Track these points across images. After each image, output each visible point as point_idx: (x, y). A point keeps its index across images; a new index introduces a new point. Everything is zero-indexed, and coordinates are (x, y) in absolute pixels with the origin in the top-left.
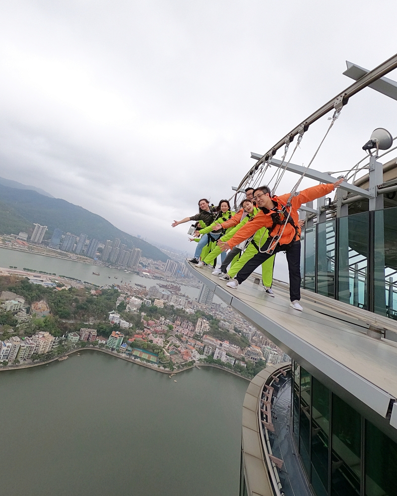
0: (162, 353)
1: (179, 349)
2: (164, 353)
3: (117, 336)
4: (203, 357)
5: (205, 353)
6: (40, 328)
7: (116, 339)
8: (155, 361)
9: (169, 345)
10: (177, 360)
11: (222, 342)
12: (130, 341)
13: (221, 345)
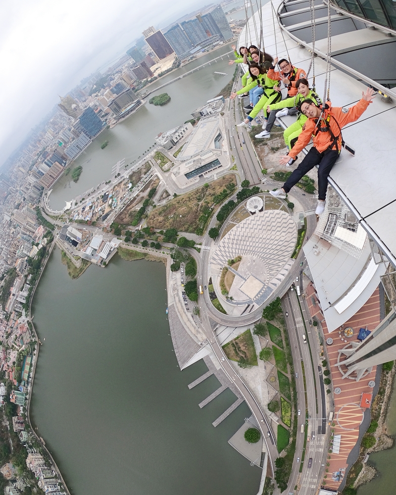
0: (23, 352)
1: (18, 336)
2: (23, 351)
3: (14, 397)
4: (24, 313)
5: (21, 311)
6: (24, 468)
7: (17, 398)
8: (30, 358)
9: (15, 346)
10: (28, 338)
11: (12, 294)
12: (16, 383)
13: (14, 295)
